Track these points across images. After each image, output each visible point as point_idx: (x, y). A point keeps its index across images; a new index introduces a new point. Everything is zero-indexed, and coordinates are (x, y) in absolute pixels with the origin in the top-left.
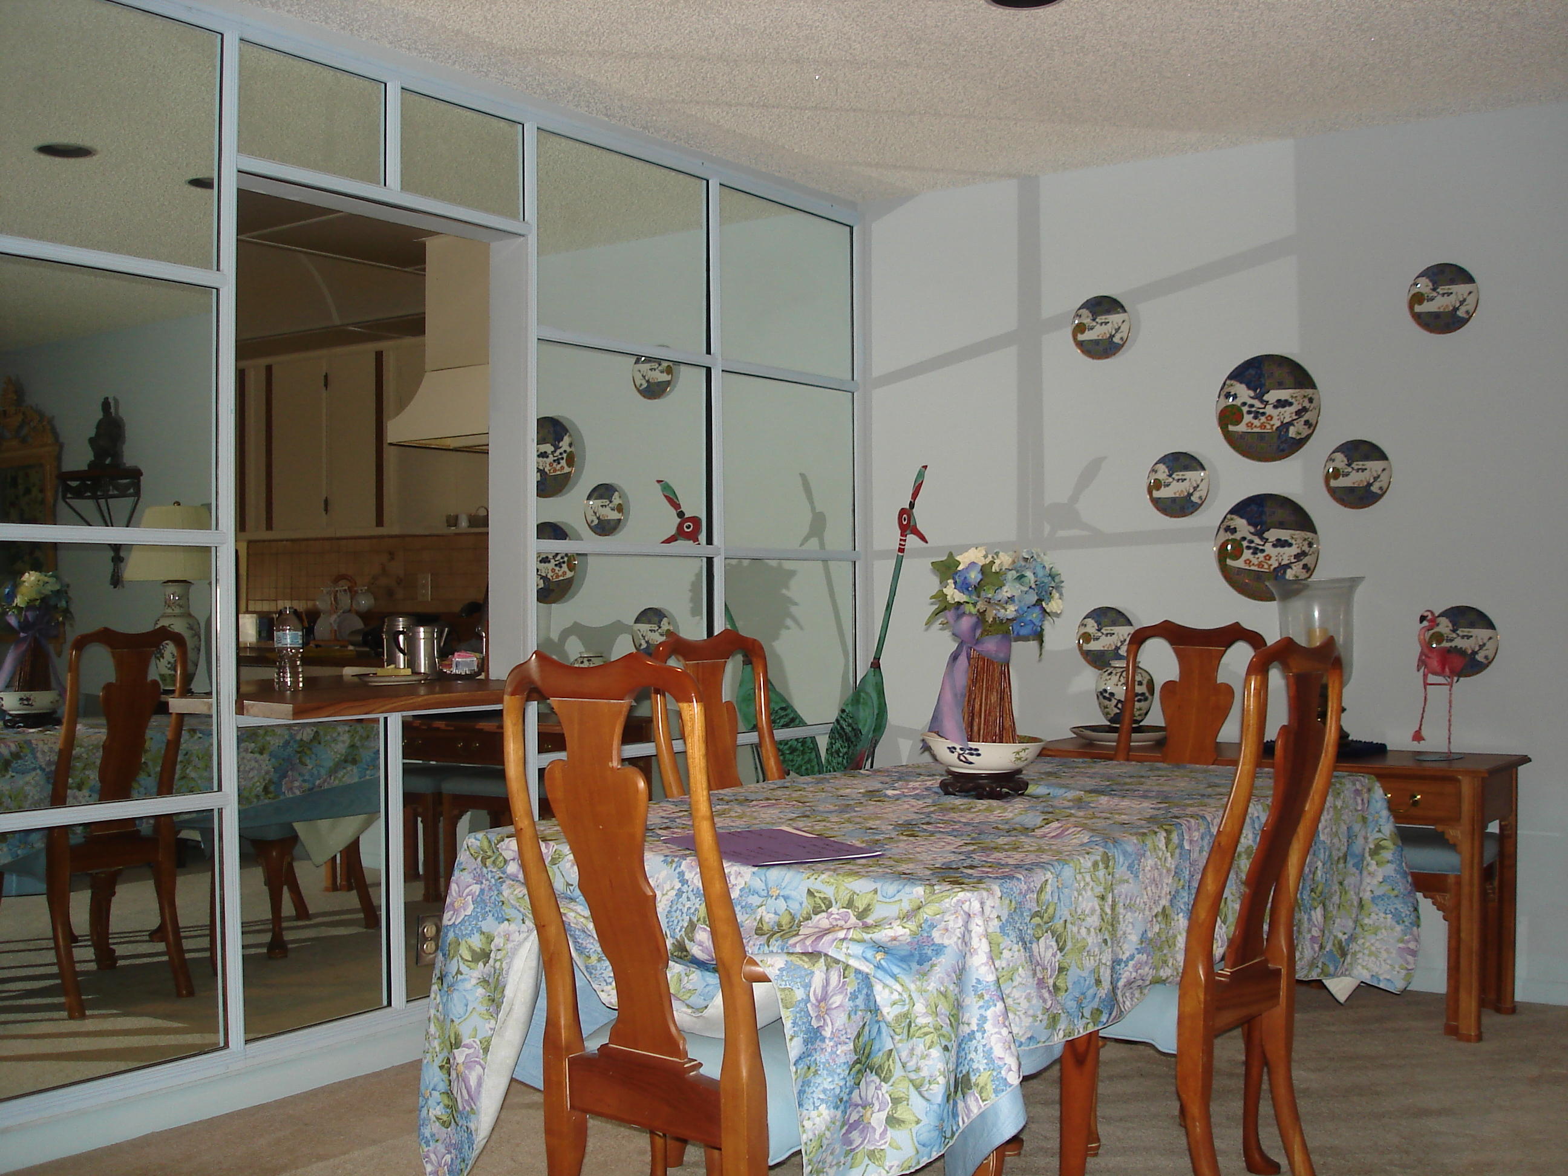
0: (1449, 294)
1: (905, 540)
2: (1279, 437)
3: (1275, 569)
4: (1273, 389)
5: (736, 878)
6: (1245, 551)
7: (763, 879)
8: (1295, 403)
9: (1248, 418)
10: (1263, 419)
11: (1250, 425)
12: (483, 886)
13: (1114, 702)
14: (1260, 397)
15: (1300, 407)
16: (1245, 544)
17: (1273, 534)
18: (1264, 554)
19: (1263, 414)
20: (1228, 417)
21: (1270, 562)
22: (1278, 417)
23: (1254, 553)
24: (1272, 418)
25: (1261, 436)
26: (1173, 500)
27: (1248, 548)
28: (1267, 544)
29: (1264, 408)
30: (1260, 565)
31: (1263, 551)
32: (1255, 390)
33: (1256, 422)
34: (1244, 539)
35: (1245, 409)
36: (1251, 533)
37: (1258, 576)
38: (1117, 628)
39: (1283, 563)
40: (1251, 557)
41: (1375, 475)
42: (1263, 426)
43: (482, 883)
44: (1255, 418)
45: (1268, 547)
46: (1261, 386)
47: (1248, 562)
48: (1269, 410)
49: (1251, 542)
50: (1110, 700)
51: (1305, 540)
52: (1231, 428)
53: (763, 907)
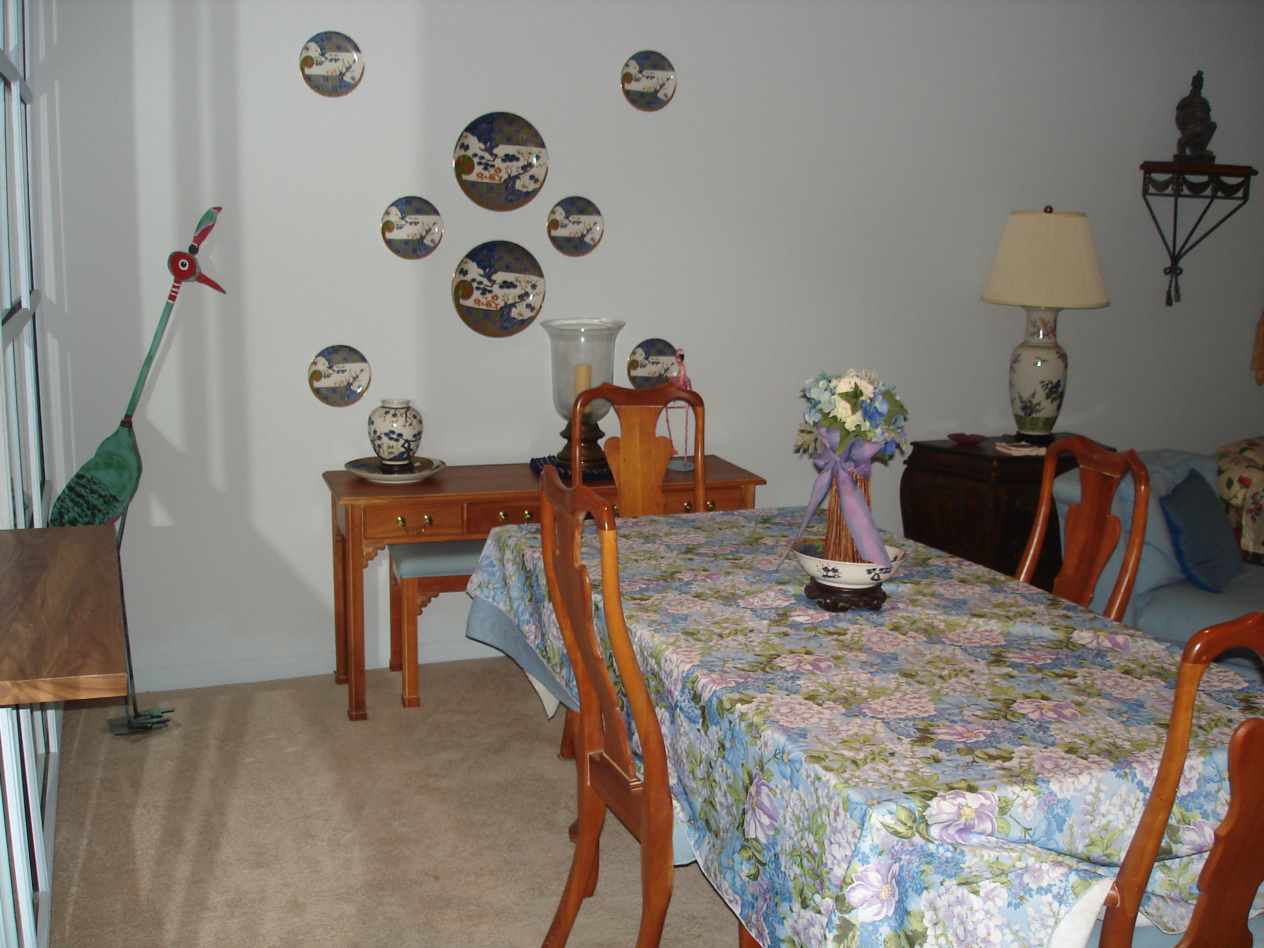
0: (652, 78)
1: (178, 287)
2: (506, 189)
3: (501, 308)
4: (503, 144)
5: (1190, 772)
6: (475, 291)
7: (1214, 766)
8: (522, 159)
9: (478, 169)
10: (492, 171)
11: (480, 175)
12: (902, 862)
13: (402, 442)
14: (490, 150)
15: (526, 163)
16: (475, 285)
17: (500, 277)
18: (493, 294)
19: (493, 166)
20: (463, 166)
21: (497, 302)
22: (506, 170)
23: (483, 293)
24: (500, 170)
25: (490, 187)
26: (407, 242)
27: (478, 288)
28: (494, 286)
29: (494, 161)
30: (488, 304)
31: (490, 292)
32: (485, 143)
33: (486, 173)
34: (474, 280)
35: (476, 160)
36: (481, 276)
37: (486, 314)
38: (348, 365)
39: (508, 303)
40: (480, 297)
41: (588, 228)
42: (492, 177)
43: (900, 859)
44: (485, 169)
45: (496, 289)
46: (491, 140)
47: (478, 301)
48: (498, 163)
49: (481, 283)
50: (397, 440)
51: (528, 282)
52: (464, 177)
53: (1222, 791)
